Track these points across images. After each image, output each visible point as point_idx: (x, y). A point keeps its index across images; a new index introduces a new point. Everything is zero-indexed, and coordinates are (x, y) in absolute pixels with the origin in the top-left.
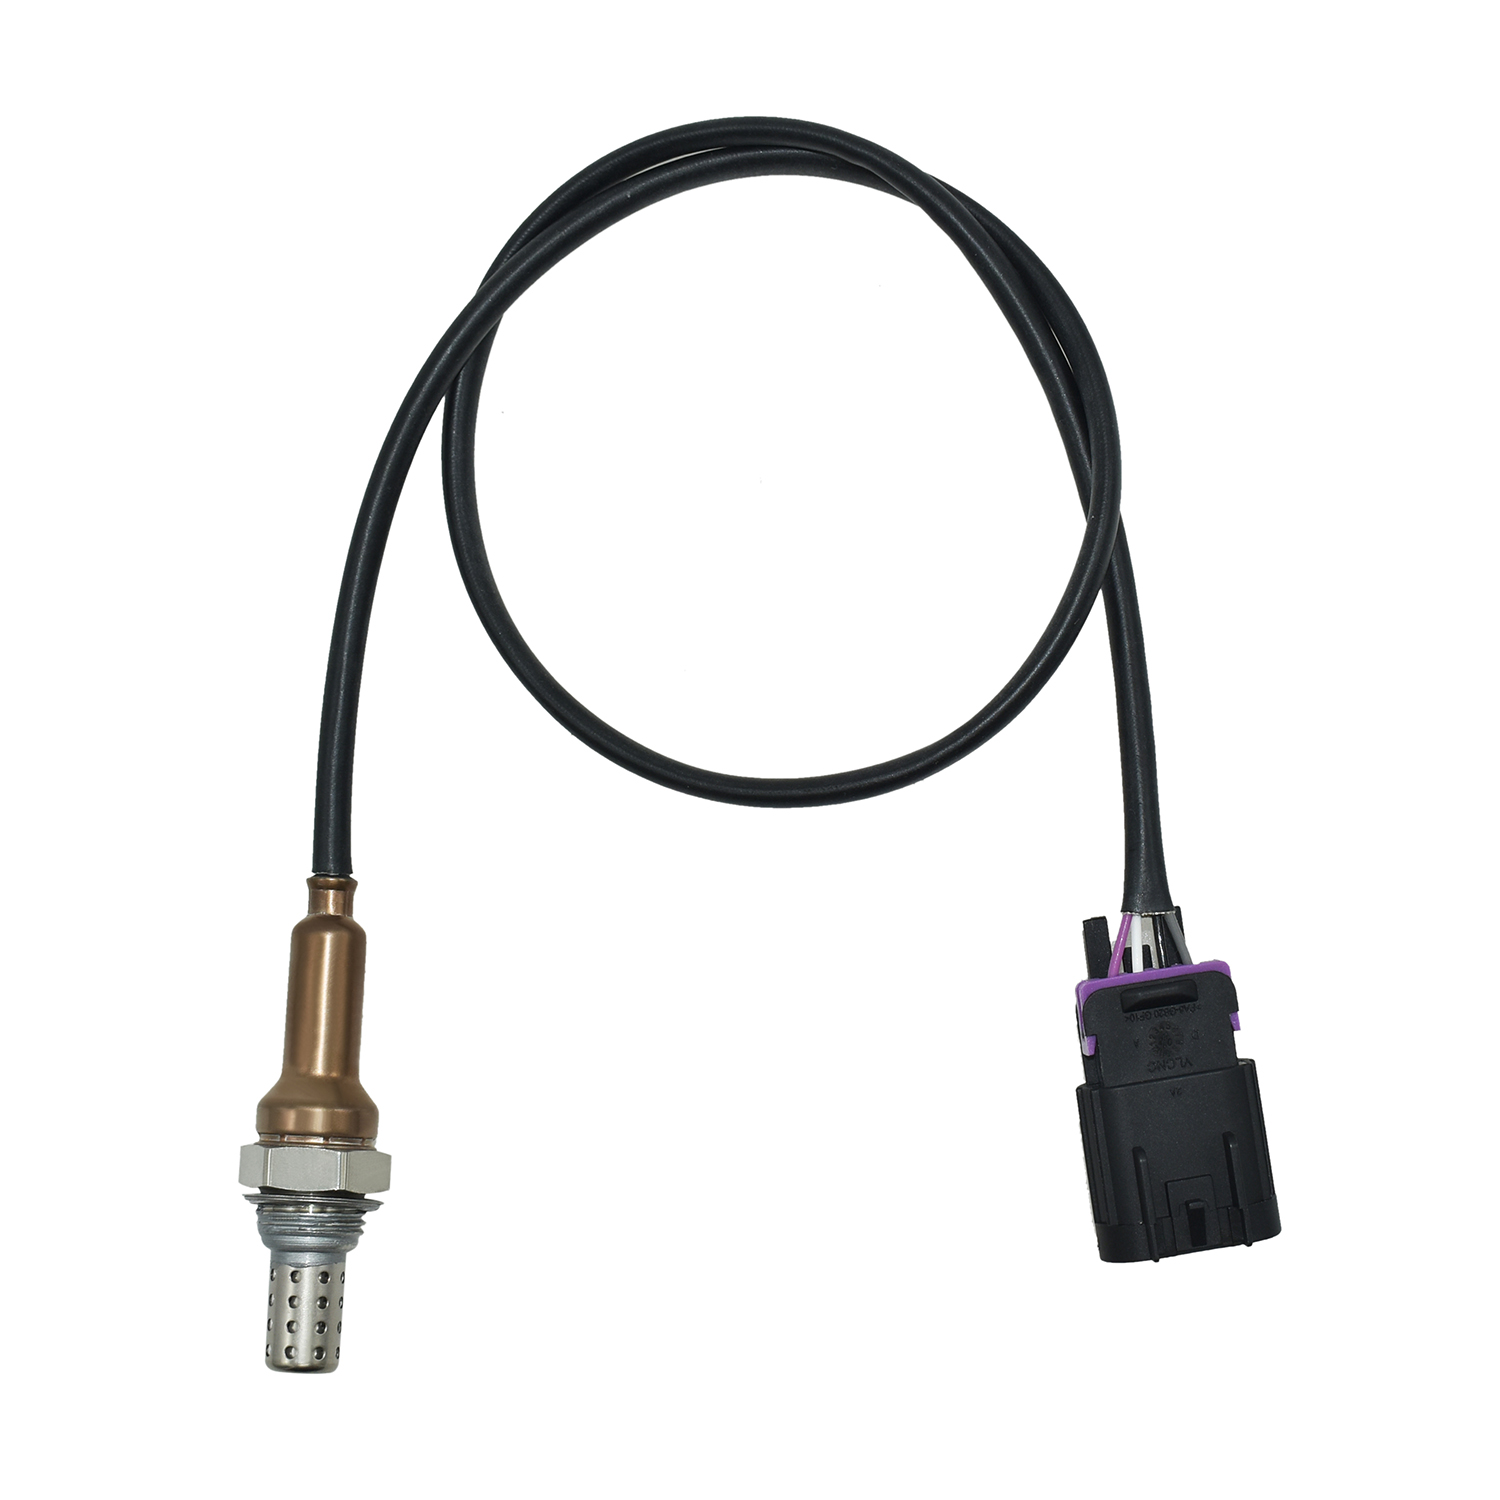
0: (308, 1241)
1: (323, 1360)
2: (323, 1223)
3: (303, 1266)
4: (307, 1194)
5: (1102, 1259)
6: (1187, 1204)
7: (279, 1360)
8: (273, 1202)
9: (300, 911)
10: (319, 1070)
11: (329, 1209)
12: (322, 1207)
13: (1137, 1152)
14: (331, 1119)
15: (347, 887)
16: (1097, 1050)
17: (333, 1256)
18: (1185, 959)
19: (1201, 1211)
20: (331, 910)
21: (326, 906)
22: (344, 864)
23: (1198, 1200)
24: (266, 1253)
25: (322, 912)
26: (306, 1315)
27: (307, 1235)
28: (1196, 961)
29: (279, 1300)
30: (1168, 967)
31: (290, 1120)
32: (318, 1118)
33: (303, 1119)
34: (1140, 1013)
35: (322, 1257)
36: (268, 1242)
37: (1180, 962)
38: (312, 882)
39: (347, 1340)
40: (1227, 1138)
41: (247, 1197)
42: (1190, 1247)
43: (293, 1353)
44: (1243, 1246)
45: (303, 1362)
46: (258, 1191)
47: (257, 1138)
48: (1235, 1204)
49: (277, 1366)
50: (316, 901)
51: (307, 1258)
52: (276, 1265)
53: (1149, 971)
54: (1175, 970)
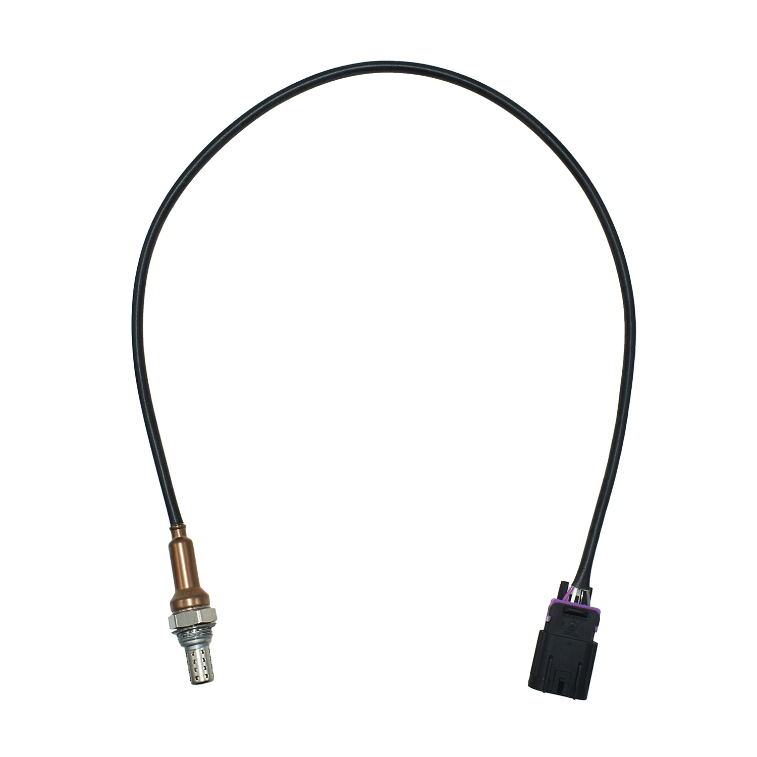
0: (196, 641)
1: (209, 678)
2: (199, 634)
3: (195, 650)
4: (192, 626)
5: (529, 686)
6: (560, 679)
7: (195, 681)
8: (181, 632)
9: (170, 539)
10: (187, 586)
11: (200, 630)
12: (197, 629)
13: (551, 657)
14: (194, 602)
15: (183, 528)
16: (550, 621)
17: (205, 643)
18: (588, 604)
19: (564, 683)
20: (179, 536)
21: (177, 535)
22: (180, 521)
23: (563, 679)
24: (183, 649)
25: (176, 537)
26: (200, 665)
27: (195, 639)
28: (591, 606)
29: (191, 663)
30: (582, 604)
31: (181, 605)
32: (190, 602)
33: (185, 602)
34: (568, 615)
35: (201, 645)
36: (182, 645)
37: (586, 605)
38: (171, 529)
39: (215, 670)
40: (580, 664)
41: (173, 633)
42: (556, 692)
43: (198, 678)
44: (572, 699)
45: (202, 680)
46: (176, 630)
47: (172, 613)
48: (575, 685)
49: (194, 683)
50: (174, 534)
51: (197, 647)
52: (187, 652)
53: (576, 603)
54: (584, 606)
